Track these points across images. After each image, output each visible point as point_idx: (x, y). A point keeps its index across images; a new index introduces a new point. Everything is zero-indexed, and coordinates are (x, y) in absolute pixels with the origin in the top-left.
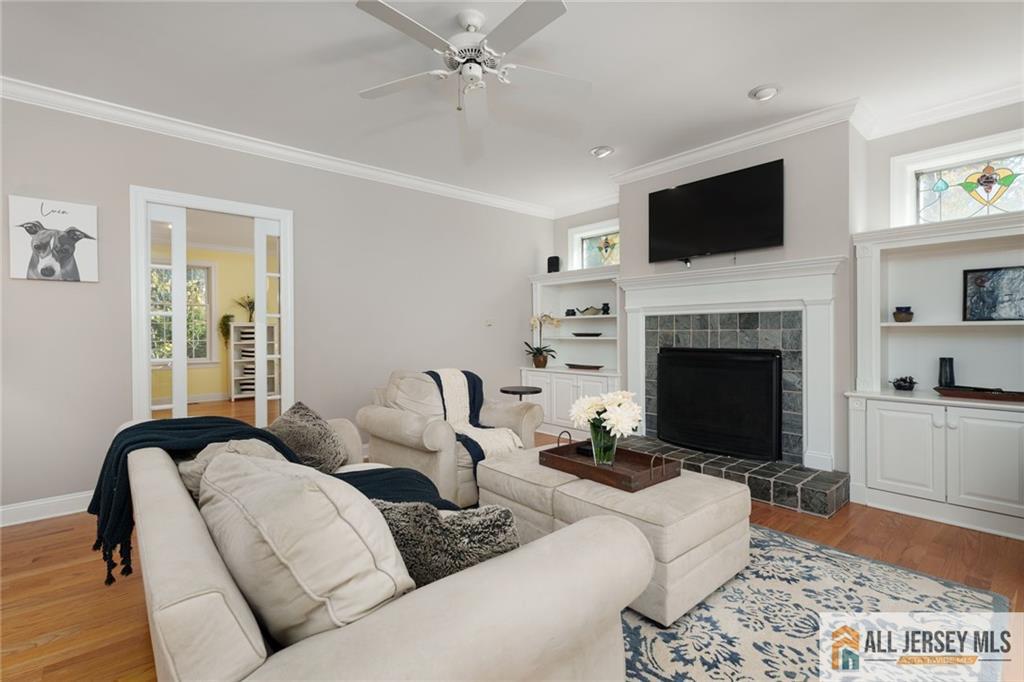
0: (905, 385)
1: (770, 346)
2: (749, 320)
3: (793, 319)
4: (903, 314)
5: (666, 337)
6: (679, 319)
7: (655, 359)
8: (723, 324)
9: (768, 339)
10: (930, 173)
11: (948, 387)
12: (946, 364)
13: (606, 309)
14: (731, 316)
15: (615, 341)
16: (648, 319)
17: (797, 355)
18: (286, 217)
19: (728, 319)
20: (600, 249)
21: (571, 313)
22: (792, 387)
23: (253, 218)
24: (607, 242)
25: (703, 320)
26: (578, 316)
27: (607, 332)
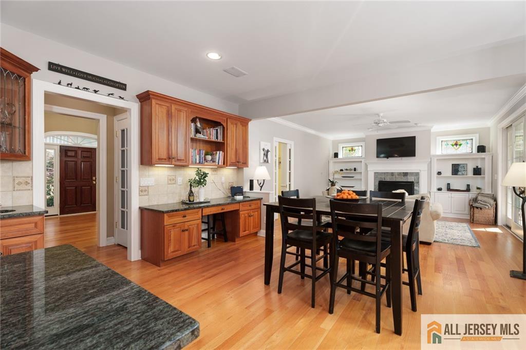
0: (440, 189)
1: (411, 181)
2: (406, 174)
3: (417, 174)
4: (439, 173)
5: (381, 178)
6: (385, 173)
7: (377, 184)
8: (398, 175)
9: (410, 179)
10: (445, 141)
11: (449, 189)
12: (449, 184)
13: (355, 169)
14: (400, 173)
15: (361, 179)
16: (375, 173)
17: (418, 183)
18: (292, 143)
19: (399, 174)
20: (350, 151)
21: (342, 170)
22: (417, 190)
23: (286, 144)
24: (352, 149)
25: (392, 174)
26: (344, 171)
27: (357, 176)
